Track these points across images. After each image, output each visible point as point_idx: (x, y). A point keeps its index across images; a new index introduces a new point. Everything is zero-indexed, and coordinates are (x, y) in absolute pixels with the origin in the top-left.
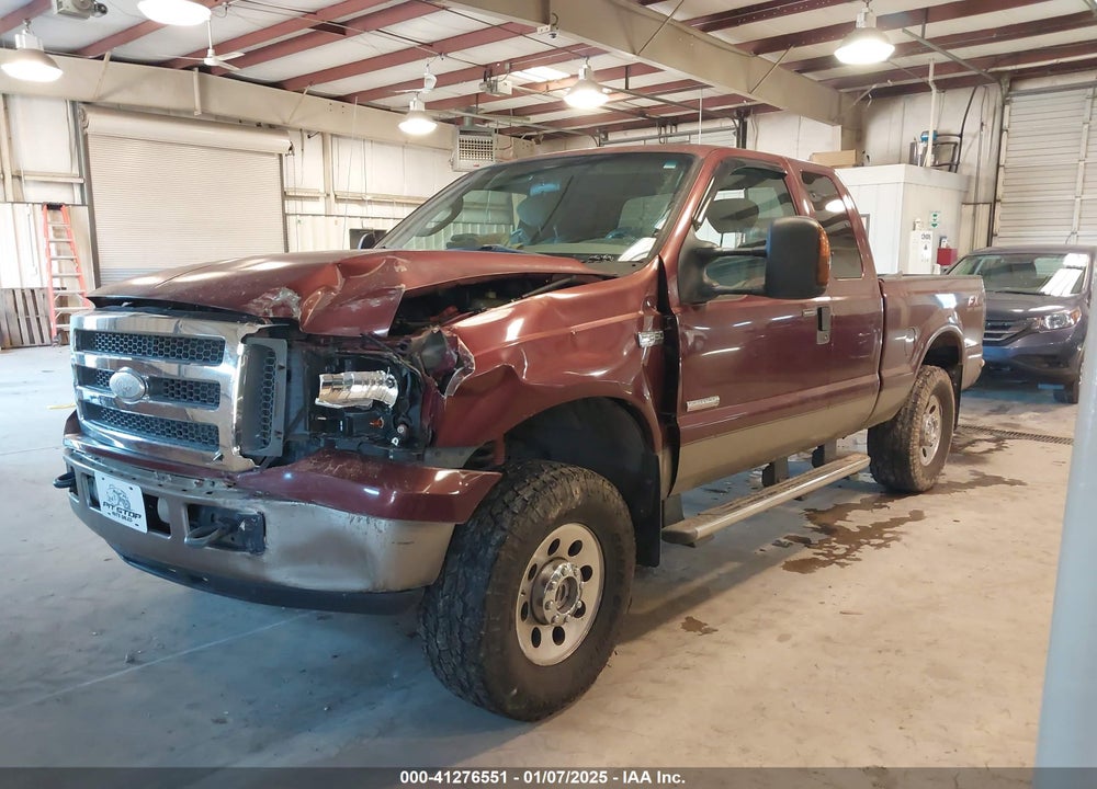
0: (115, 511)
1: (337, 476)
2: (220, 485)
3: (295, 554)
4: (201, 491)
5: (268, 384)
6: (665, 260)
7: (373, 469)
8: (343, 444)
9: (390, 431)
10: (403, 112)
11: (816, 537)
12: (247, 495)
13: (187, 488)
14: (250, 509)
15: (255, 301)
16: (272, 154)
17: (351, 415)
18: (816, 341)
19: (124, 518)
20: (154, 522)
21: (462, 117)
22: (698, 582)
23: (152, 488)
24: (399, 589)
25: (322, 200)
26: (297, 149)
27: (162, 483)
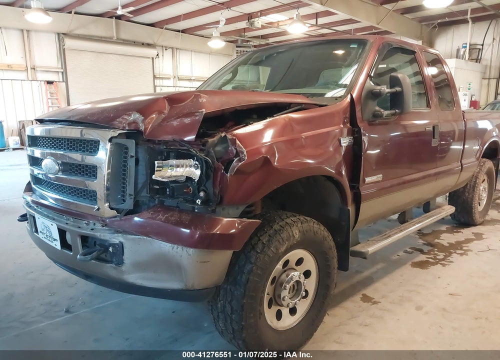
0: (45, 236)
1: (164, 222)
2: (98, 226)
3: (140, 266)
4: (88, 228)
5: (125, 166)
6: (354, 96)
7: (186, 218)
8: (169, 202)
9: (196, 196)
10: (209, 37)
11: (426, 249)
12: (113, 231)
13: (81, 226)
14: (115, 240)
15: (118, 120)
16: (149, 58)
17: (173, 185)
18: (431, 144)
19: (50, 240)
20: (64, 244)
21: (237, 40)
22: (366, 273)
23: (62, 225)
24: (201, 288)
25: (172, 79)
26: (160, 55)
27: (68, 222)
